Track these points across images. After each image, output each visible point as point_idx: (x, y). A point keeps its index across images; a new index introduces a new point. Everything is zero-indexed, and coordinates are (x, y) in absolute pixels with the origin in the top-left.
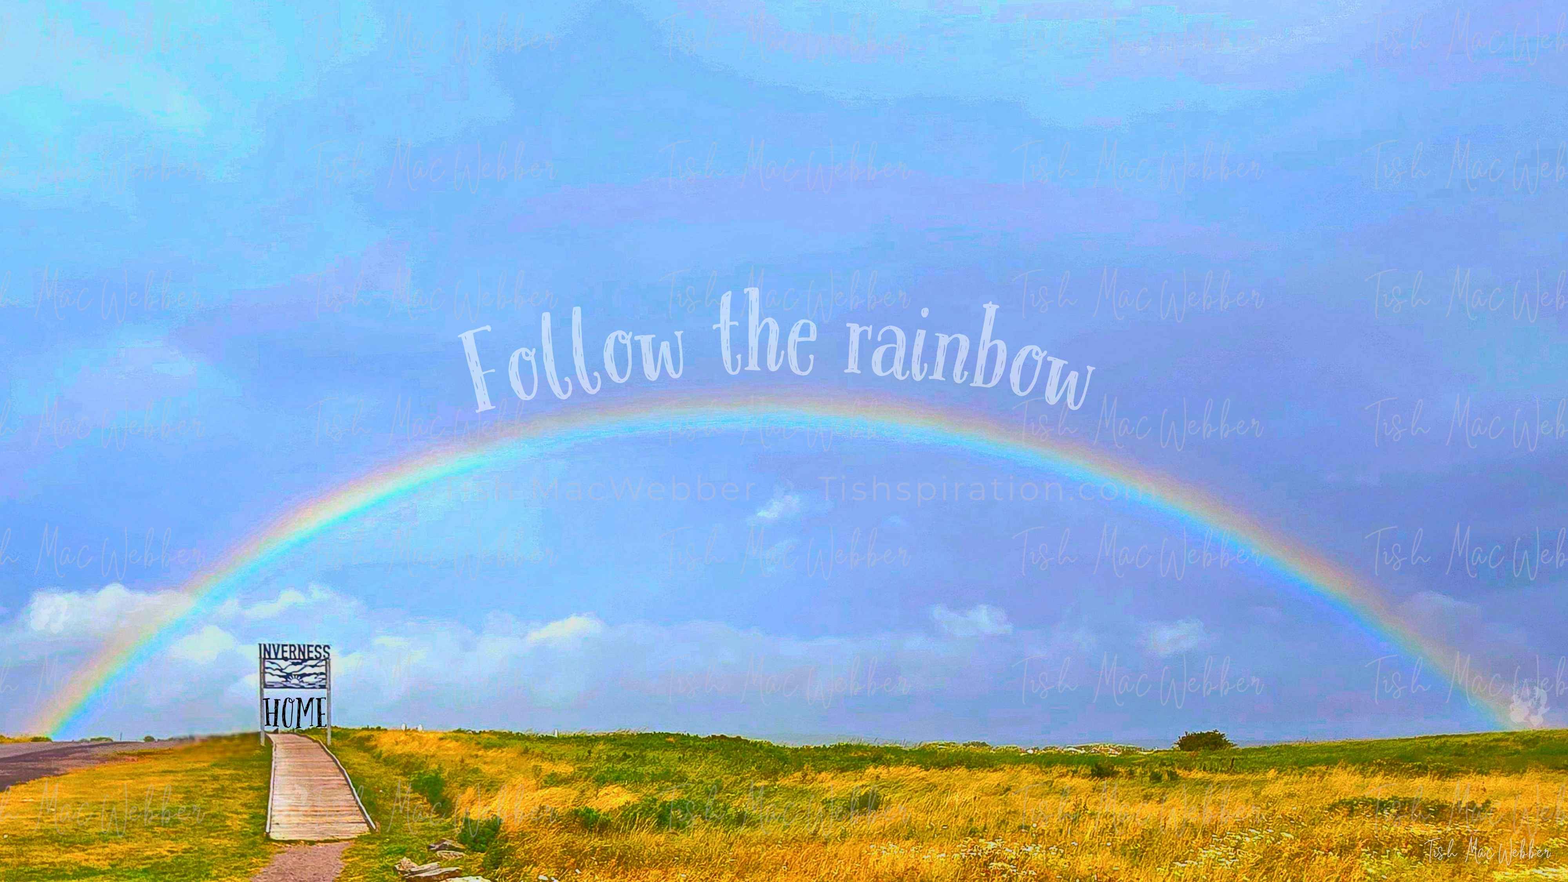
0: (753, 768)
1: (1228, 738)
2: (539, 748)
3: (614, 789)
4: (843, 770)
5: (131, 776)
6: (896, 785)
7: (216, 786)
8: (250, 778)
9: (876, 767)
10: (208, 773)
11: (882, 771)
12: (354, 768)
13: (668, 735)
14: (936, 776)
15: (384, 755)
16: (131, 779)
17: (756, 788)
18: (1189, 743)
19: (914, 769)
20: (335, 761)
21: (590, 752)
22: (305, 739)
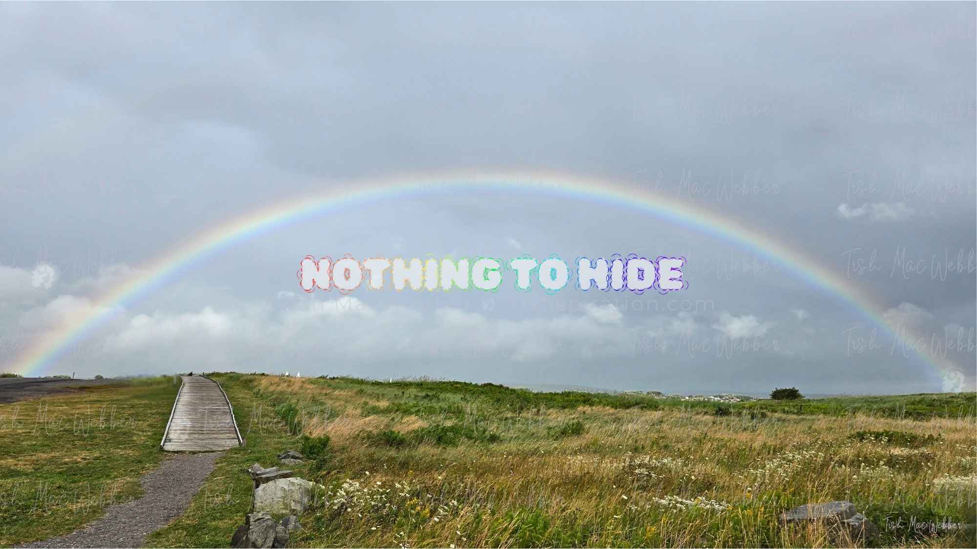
0: (508, 405)
1: (801, 392)
2: (369, 389)
3: (413, 418)
4: (564, 408)
5: (67, 404)
6: (595, 418)
7: (132, 412)
8: (158, 406)
9: (584, 406)
10: (128, 403)
11: (588, 409)
12: (238, 401)
13: (457, 383)
14: (622, 413)
15: (261, 392)
16: (67, 406)
17: (506, 419)
18: (778, 395)
19: (608, 408)
20: (224, 396)
21: (403, 393)
22: (208, 380)
